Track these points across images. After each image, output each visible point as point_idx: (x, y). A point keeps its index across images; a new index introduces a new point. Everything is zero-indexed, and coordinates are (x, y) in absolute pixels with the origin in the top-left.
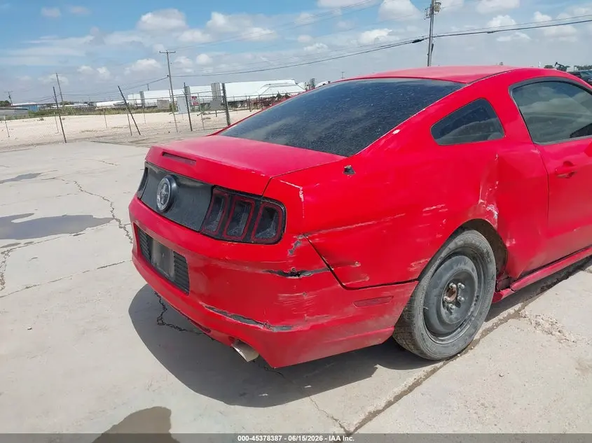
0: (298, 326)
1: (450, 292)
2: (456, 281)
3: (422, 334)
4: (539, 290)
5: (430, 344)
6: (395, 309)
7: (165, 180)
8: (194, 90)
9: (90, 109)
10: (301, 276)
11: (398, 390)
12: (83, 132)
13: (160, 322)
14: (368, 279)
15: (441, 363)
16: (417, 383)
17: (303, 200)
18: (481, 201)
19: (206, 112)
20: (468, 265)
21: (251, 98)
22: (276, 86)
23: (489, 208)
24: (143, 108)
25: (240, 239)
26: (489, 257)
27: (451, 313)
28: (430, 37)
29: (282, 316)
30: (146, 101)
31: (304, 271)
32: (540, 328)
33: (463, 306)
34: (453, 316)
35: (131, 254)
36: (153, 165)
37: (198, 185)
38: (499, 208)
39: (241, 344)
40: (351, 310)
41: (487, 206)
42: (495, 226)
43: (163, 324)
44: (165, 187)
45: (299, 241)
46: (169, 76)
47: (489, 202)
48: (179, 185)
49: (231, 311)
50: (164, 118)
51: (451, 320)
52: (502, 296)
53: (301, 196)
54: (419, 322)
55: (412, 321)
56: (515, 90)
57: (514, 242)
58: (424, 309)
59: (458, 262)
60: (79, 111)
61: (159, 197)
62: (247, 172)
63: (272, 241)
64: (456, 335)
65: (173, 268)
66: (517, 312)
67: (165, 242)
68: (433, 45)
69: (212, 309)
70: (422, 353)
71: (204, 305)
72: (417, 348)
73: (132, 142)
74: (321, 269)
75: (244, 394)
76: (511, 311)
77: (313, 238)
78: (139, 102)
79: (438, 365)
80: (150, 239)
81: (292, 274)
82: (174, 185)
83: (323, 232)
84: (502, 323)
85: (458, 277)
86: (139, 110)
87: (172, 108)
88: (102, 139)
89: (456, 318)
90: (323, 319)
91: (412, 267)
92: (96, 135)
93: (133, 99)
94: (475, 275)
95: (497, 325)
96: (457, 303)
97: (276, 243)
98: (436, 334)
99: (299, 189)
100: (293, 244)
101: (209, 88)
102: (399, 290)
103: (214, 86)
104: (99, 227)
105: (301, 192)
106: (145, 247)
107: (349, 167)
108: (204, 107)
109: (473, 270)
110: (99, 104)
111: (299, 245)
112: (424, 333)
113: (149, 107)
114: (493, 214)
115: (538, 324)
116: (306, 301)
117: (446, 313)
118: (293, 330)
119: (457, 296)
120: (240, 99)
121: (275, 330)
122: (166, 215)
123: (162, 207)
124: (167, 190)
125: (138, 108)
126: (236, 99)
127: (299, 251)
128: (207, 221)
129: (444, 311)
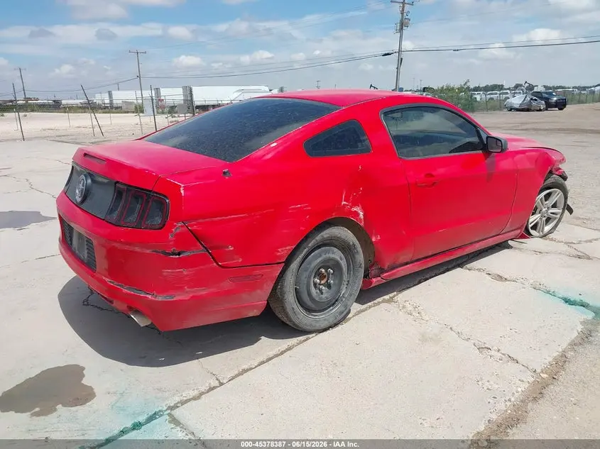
0: (178, 297)
1: (321, 277)
2: (326, 268)
3: (293, 308)
4: (417, 282)
5: (301, 317)
6: (265, 285)
7: (83, 177)
8: (164, 92)
9: (56, 106)
10: (181, 256)
11: (271, 354)
12: (44, 130)
13: (86, 303)
14: (240, 260)
15: (314, 335)
16: (289, 349)
17: (183, 195)
18: (344, 203)
19: (176, 115)
20: (337, 255)
21: (223, 102)
22: (249, 91)
23: (354, 209)
24: (111, 108)
25: (132, 226)
26: (355, 248)
27: (322, 293)
28: (400, 51)
29: (165, 287)
30: (114, 102)
31: (184, 252)
32: (405, 310)
33: (334, 288)
34: (324, 296)
35: (58, 242)
36: (77, 164)
37: (106, 181)
38: (364, 209)
39: (137, 312)
40: (227, 284)
41: (351, 208)
42: (362, 224)
43: (88, 305)
44: (82, 183)
45: (178, 227)
46: (139, 77)
47: (354, 204)
48: (92, 180)
49: (126, 284)
50: (130, 120)
51: (321, 298)
52: (371, 283)
53: (182, 192)
54: (290, 298)
55: (284, 297)
56: (386, 114)
57: (379, 238)
58: (296, 289)
59: (327, 252)
60: (43, 108)
61: (77, 191)
62: (142, 171)
63: (157, 227)
64: (328, 312)
65: (86, 251)
66: (392, 298)
67: (82, 231)
68: (402, 59)
69: (113, 283)
70: (294, 324)
71: (107, 280)
72: (291, 321)
73: (92, 143)
74: (199, 250)
75: (145, 357)
76: (387, 297)
77: (192, 226)
78: (107, 101)
79: (311, 336)
80: (71, 229)
81: (174, 254)
82: (89, 181)
83: (201, 221)
84: (374, 306)
85: (328, 264)
86: (107, 110)
87: (139, 110)
88: (63, 139)
89: (327, 298)
90: (203, 292)
91: (278, 252)
92: (58, 133)
93: (101, 98)
94: (343, 263)
95: (370, 307)
96: (329, 286)
97: (162, 228)
98: (309, 310)
99: (180, 186)
100: (173, 230)
101: (180, 91)
102: (267, 270)
103: (185, 88)
104: (43, 223)
105: (182, 189)
106: (68, 235)
107: (226, 170)
108: (172, 110)
109: (341, 259)
110: (64, 102)
111: (178, 231)
112: (295, 307)
113: (117, 108)
114: (358, 215)
115: (404, 307)
116: (187, 276)
117: (317, 293)
118: (175, 299)
119: (328, 279)
120: (212, 103)
121: (160, 298)
122: (82, 206)
123: (79, 199)
124: (83, 186)
125: (106, 108)
126: (207, 103)
127: (177, 235)
128: (111, 211)
129: (313, 291)
